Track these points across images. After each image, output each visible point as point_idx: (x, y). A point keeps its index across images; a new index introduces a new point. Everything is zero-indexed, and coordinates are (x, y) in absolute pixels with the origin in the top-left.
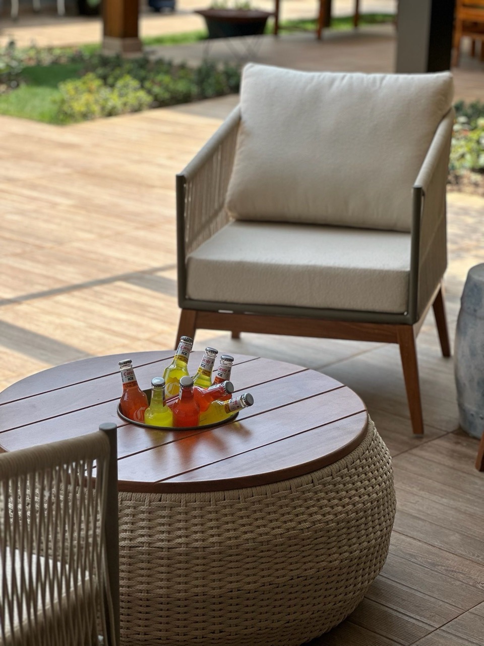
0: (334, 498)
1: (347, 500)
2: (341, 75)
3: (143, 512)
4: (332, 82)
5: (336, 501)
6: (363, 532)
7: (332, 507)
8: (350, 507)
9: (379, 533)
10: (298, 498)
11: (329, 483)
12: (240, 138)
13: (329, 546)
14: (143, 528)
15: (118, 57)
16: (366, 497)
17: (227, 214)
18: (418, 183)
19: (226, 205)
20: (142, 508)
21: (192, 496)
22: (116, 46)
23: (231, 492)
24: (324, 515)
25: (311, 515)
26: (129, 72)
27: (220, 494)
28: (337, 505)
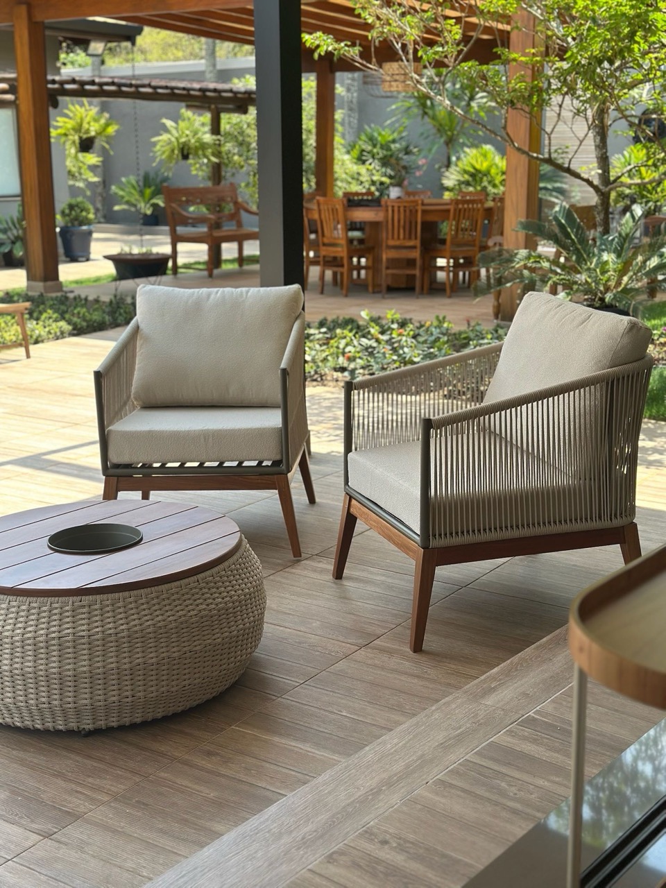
0: (215, 593)
1: (226, 594)
2: (216, 290)
3: (68, 611)
4: (209, 295)
5: (217, 595)
6: (239, 617)
7: (214, 599)
8: (228, 599)
9: (252, 618)
10: (187, 593)
11: (211, 582)
12: (139, 343)
13: (213, 628)
14: (68, 623)
15: (42, 295)
16: (240, 592)
17: (133, 403)
18: (283, 365)
19: (132, 397)
20: (67, 608)
21: (105, 596)
22: (39, 286)
23: (135, 592)
24: (208, 605)
25: (197, 605)
26: (51, 307)
27: (127, 594)
28: (217, 598)
